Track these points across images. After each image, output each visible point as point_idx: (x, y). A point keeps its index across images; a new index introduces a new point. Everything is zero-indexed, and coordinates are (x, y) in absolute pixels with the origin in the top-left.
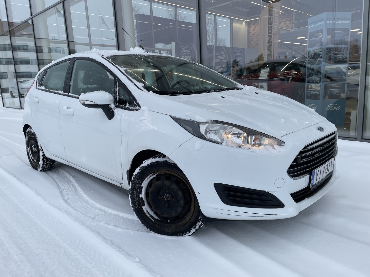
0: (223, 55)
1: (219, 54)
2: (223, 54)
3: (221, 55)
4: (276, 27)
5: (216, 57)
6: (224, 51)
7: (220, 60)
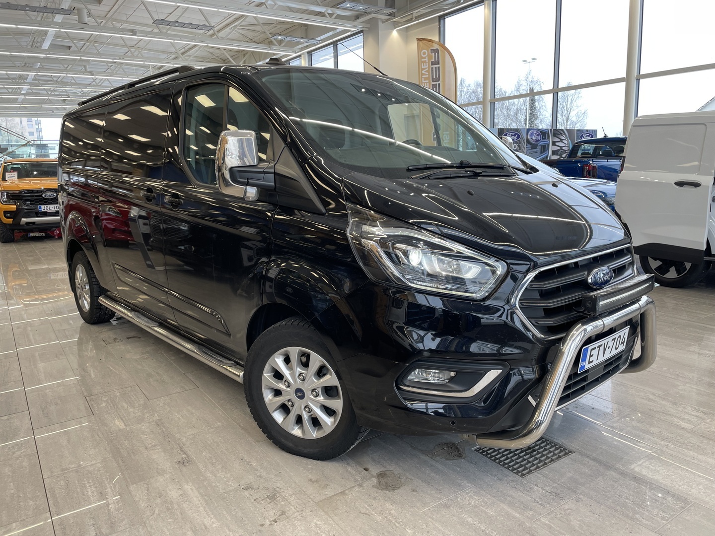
0: (563, 141)
1: (559, 140)
2: (565, 139)
3: (561, 140)
5: (554, 143)
6: (565, 135)
7: (559, 148)
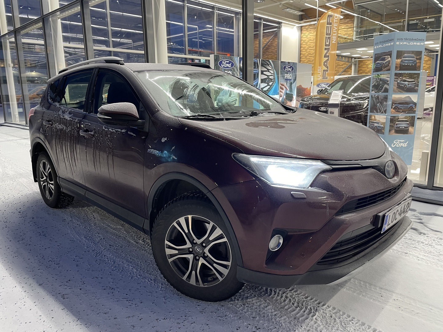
3: (268, 70)
4: (334, 38)
5: (262, 73)
7: (266, 77)
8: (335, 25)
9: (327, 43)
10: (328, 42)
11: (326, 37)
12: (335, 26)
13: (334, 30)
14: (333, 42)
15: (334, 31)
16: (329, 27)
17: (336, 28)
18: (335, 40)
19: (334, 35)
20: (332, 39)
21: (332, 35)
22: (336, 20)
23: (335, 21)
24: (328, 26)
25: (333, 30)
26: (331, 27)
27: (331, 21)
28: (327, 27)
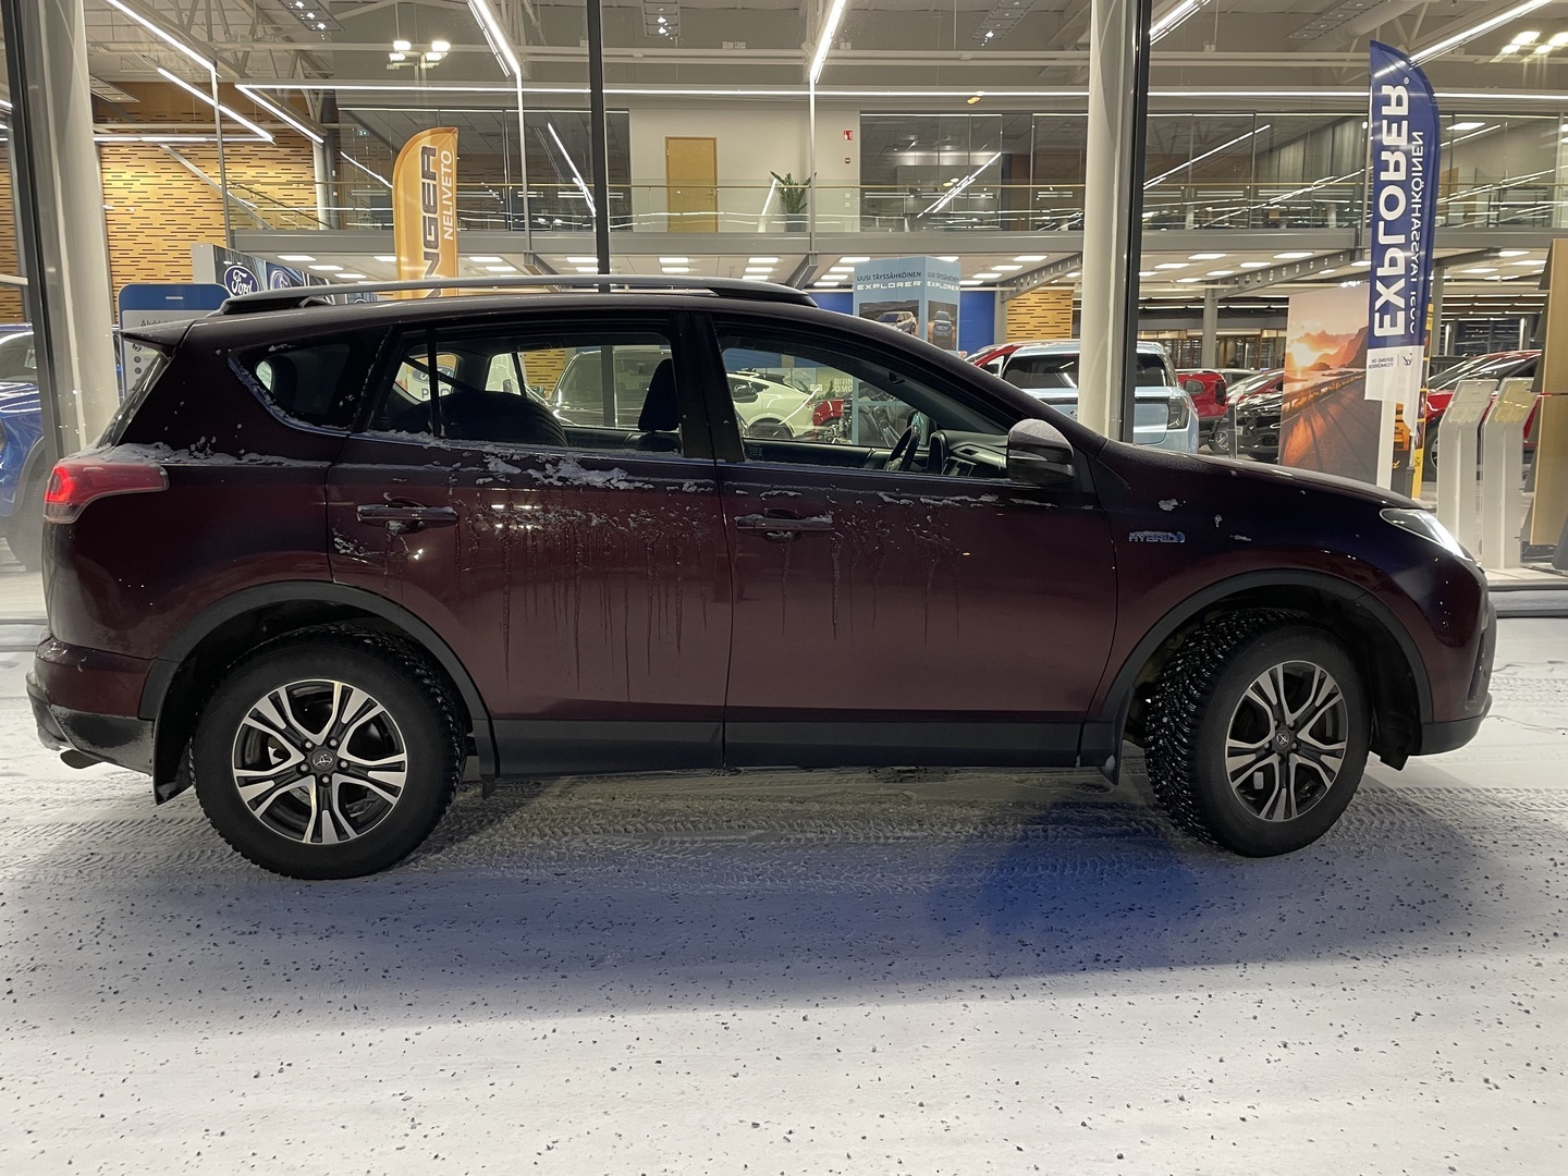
4: (448, 224)
8: (446, 184)
9: (429, 238)
10: (430, 234)
11: (424, 217)
12: (446, 187)
13: (445, 199)
14: (446, 236)
15: (444, 202)
16: (429, 184)
17: (450, 195)
18: (451, 230)
19: (446, 215)
20: (443, 226)
21: (442, 215)
22: (445, 166)
23: (443, 170)
24: (424, 180)
25: (441, 199)
26: (434, 186)
27: (434, 168)
28: (424, 184)
